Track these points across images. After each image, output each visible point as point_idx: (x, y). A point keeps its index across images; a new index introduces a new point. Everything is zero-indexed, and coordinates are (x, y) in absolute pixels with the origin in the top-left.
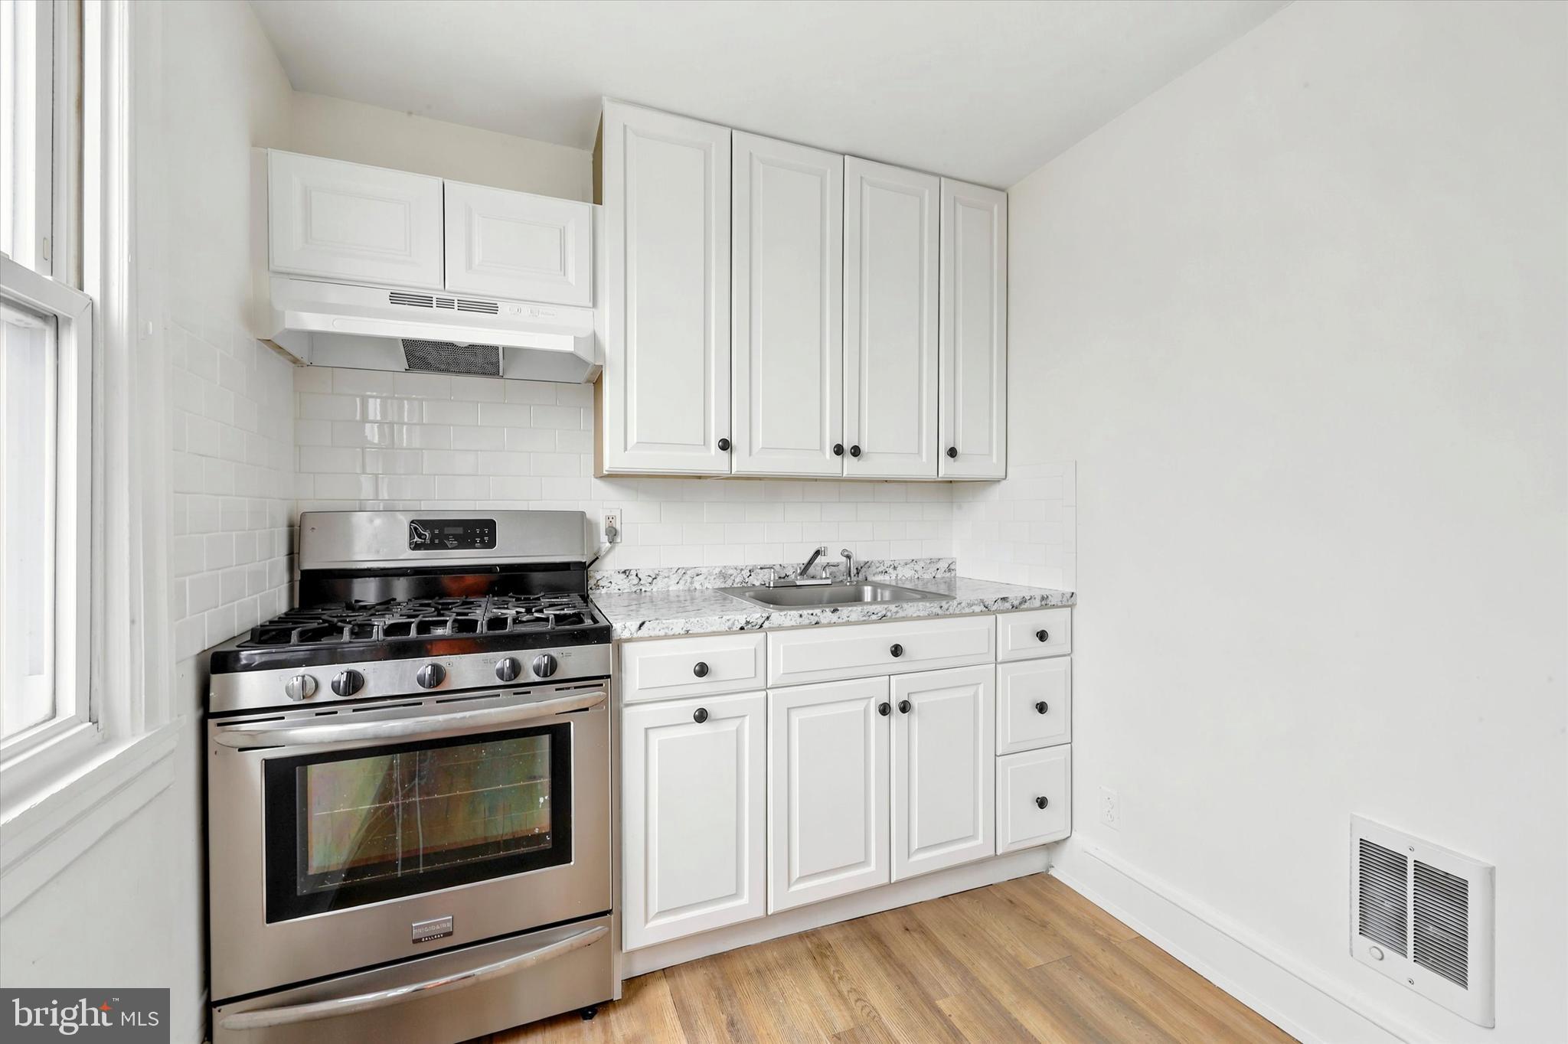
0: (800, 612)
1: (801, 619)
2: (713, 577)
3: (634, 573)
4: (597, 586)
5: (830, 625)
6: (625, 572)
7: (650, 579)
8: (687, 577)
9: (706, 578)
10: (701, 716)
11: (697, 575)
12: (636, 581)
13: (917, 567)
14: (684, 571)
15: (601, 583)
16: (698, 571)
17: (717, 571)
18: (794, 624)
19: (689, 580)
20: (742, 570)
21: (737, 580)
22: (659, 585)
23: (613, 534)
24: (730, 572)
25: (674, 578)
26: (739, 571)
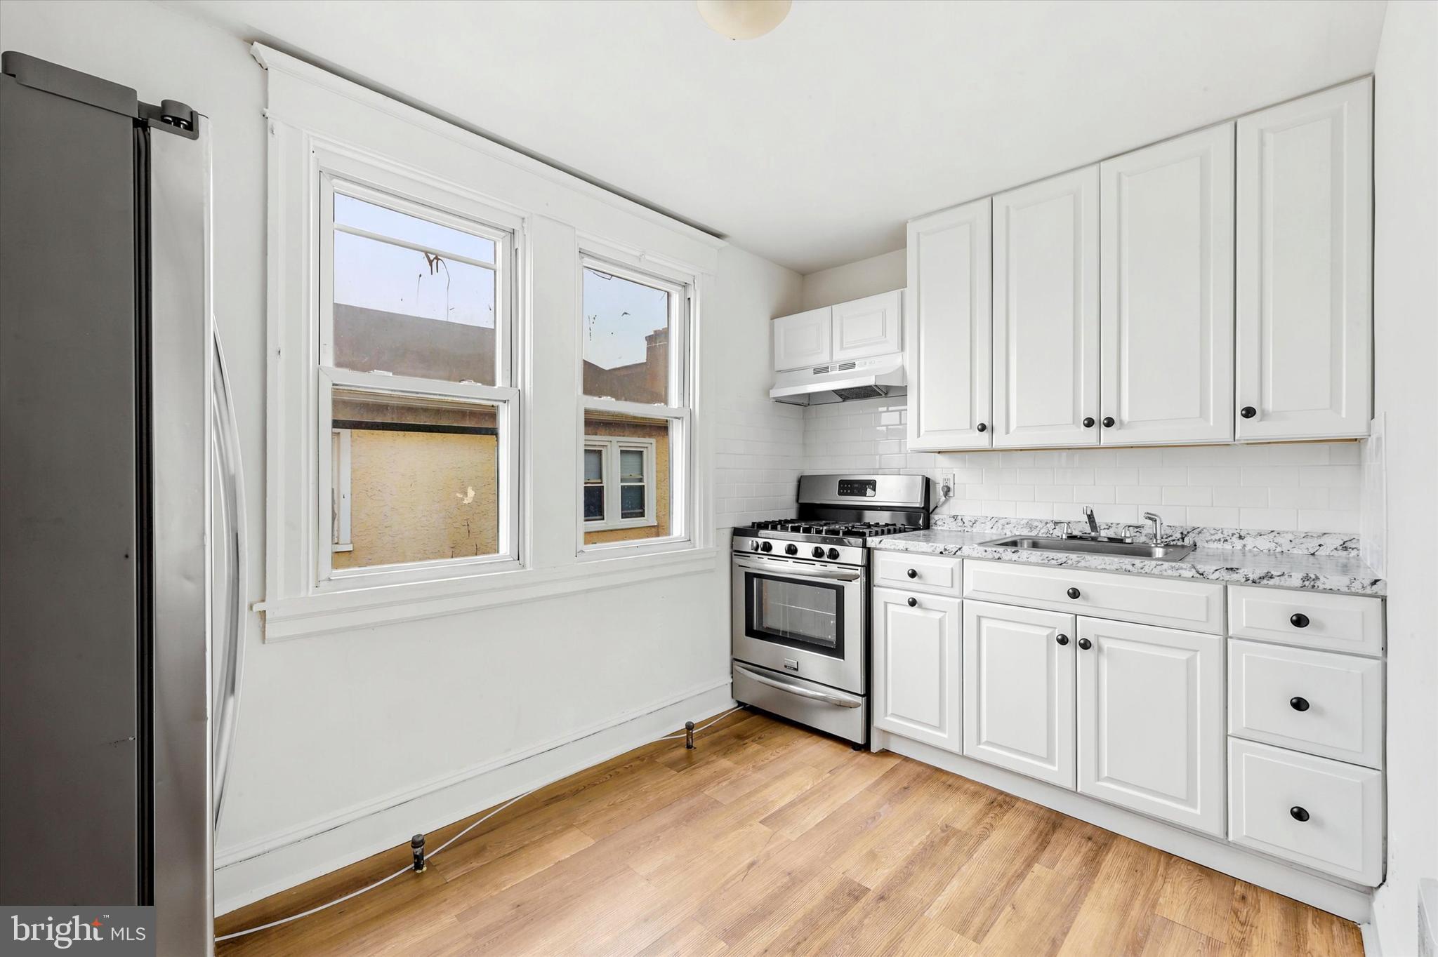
0: (986, 549)
1: (986, 553)
2: (1020, 527)
3: (959, 518)
4: (935, 524)
5: (1010, 561)
6: (953, 517)
7: (971, 524)
8: (999, 524)
9: (1014, 527)
10: (913, 603)
11: (1007, 524)
12: (961, 524)
13: (1278, 540)
14: (996, 520)
15: (938, 523)
16: (1008, 520)
17: (1025, 522)
18: (981, 556)
19: (1001, 527)
20: (1047, 523)
21: (1042, 531)
22: (977, 529)
23: (947, 491)
24: (1036, 524)
25: (989, 525)
26: (1044, 524)
